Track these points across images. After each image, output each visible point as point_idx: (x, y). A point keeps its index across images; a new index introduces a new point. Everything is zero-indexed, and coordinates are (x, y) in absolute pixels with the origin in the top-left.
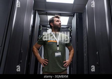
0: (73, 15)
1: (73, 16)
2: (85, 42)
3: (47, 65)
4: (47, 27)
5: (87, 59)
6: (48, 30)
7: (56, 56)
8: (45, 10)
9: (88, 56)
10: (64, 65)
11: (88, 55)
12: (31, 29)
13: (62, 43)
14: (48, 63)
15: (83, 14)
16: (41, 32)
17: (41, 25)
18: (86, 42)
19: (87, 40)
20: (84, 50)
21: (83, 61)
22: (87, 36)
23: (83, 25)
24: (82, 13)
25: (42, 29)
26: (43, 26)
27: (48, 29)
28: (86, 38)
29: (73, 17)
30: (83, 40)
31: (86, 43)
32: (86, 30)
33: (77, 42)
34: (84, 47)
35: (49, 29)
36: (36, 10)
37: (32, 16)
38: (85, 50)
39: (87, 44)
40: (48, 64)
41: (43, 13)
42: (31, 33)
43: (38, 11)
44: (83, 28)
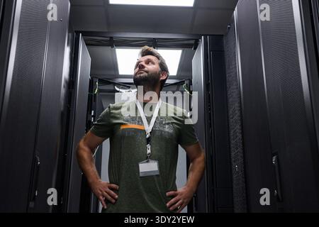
0: (193, 42)
1: (196, 46)
2: (235, 129)
3: (114, 201)
4: (115, 84)
5: (244, 180)
6: (116, 94)
7: (141, 175)
8: (106, 30)
9: (245, 171)
10: (168, 204)
11: (245, 168)
12: (63, 91)
13: (165, 132)
14: (117, 197)
15: (224, 38)
16: (95, 101)
17: (95, 80)
18: (238, 127)
19: (242, 120)
20: (233, 154)
21: (232, 187)
22: (241, 106)
23: (227, 72)
24: (223, 35)
25: (100, 91)
26: (103, 82)
27: (118, 89)
28: (238, 113)
29: (195, 49)
30: (228, 120)
31: (239, 131)
32: (237, 88)
33: (210, 127)
34: (232, 142)
35: (121, 90)
36: (78, 33)
37: (67, 50)
38: (236, 152)
39: (242, 133)
40: (116, 200)
41: (99, 41)
42: (65, 106)
43: (84, 34)
44: (228, 84)
